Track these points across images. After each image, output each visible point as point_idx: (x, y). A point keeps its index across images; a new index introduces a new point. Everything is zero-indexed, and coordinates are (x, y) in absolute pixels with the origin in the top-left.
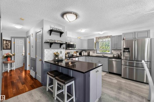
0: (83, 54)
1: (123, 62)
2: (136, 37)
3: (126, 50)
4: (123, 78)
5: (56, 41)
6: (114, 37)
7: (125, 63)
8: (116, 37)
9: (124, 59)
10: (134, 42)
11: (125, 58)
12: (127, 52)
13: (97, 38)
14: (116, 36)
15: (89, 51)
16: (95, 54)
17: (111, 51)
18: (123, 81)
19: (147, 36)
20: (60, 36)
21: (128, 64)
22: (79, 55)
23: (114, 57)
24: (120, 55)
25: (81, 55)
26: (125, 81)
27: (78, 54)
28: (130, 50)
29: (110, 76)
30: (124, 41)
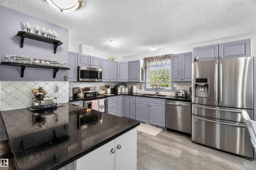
0: (119, 91)
1: (194, 109)
2: (221, 55)
3: (200, 84)
4: (193, 142)
5: (37, 62)
6: (177, 56)
7: (198, 112)
8: (180, 57)
9: (197, 102)
10: (217, 66)
11: (199, 100)
12: (203, 87)
13: (145, 60)
14: (182, 54)
15: (131, 85)
16: (143, 92)
17: (172, 85)
18: (195, 151)
19: (244, 53)
20: (52, 51)
21: (204, 113)
22: (111, 93)
23: (177, 98)
24: (189, 93)
25: (117, 93)
26: (200, 150)
27: (109, 91)
28: (209, 83)
29: (167, 139)
30: (196, 63)
